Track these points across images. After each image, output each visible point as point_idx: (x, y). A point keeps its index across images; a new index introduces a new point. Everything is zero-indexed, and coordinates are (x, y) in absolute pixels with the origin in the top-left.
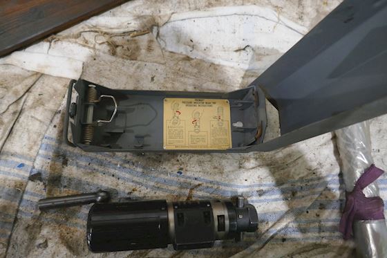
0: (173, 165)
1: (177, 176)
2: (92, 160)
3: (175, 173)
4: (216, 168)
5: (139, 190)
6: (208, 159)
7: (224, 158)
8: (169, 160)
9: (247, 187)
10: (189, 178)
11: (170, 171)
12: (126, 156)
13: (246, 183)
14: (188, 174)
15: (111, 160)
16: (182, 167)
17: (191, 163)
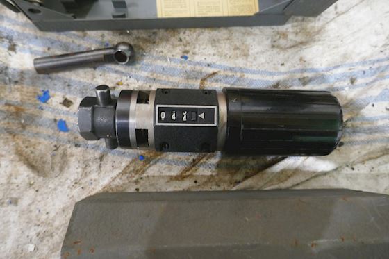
0: (174, 46)
1: (181, 62)
2: (52, 43)
3: (178, 57)
4: (236, 48)
5: (125, 83)
6: (226, 36)
7: (249, 34)
8: (167, 40)
9: (285, 73)
10: (199, 64)
11: (170, 55)
12: (103, 36)
13: (283, 69)
14: (197, 59)
15: (82, 42)
16: (187, 48)
17: (200, 42)
